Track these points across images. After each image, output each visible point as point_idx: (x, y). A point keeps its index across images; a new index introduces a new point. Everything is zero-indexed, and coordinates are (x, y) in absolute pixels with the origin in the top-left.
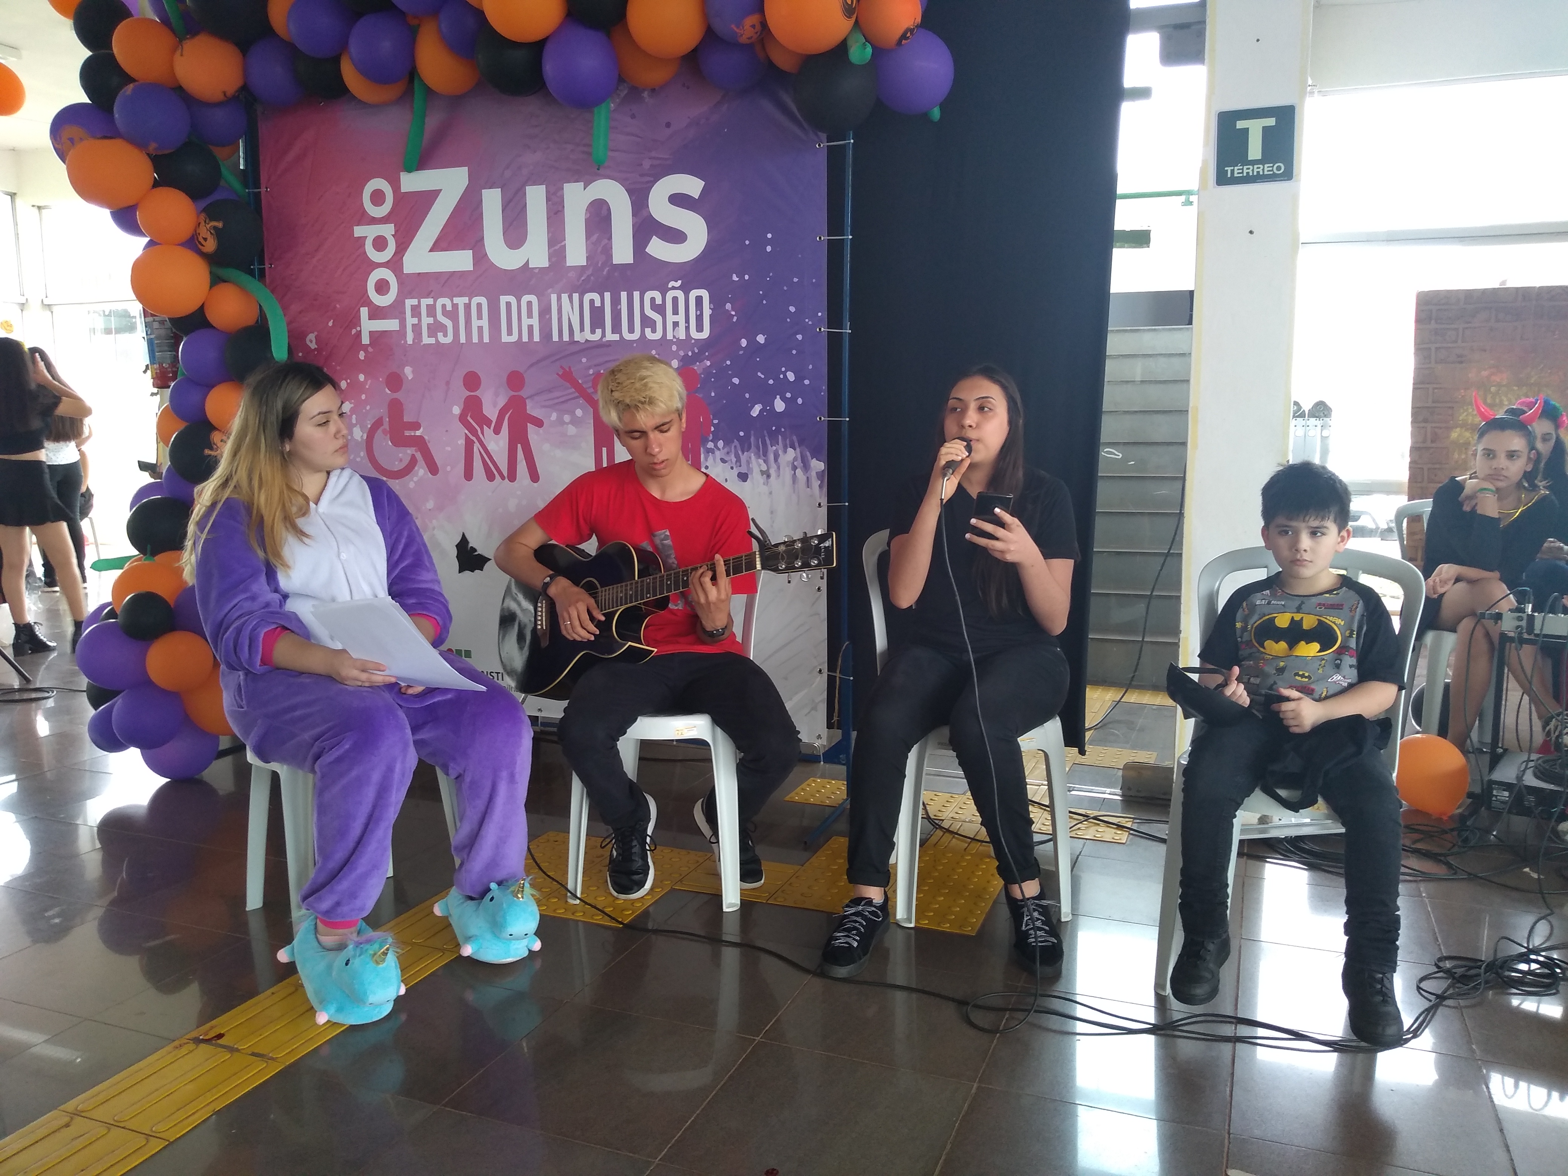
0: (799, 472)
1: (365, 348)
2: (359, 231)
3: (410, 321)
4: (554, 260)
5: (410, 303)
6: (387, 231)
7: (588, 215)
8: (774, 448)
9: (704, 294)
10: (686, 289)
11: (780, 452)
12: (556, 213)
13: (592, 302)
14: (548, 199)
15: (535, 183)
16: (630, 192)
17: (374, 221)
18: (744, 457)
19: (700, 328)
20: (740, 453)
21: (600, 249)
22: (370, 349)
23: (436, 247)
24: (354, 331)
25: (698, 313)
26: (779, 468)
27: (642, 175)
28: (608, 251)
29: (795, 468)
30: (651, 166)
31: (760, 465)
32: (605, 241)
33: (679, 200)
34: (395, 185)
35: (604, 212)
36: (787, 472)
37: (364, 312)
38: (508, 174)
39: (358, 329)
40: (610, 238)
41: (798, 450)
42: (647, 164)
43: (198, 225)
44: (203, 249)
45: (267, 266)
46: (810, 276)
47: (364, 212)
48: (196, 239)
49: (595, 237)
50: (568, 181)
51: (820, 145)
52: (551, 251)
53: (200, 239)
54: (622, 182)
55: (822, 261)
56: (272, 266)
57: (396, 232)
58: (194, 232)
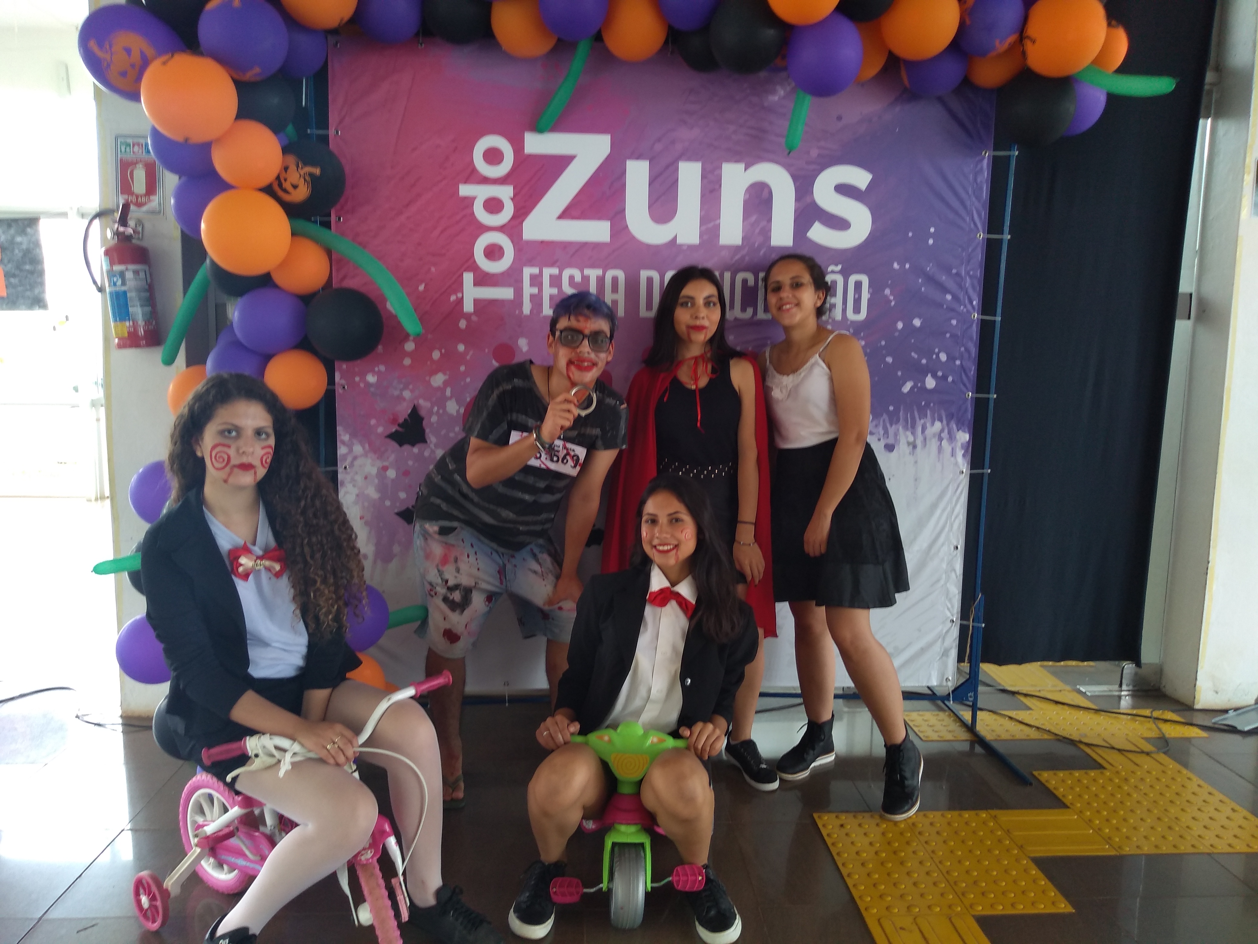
0: (945, 443)
1: (468, 316)
2: (465, 190)
3: (528, 290)
4: (705, 237)
5: (528, 272)
6: (505, 193)
7: (748, 196)
8: (922, 421)
9: (865, 280)
10: (846, 274)
11: (928, 425)
12: (712, 191)
13: (745, 281)
14: (703, 177)
15: (690, 159)
16: (795, 178)
17: (485, 181)
18: (891, 430)
19: (857, 310)
20: (888, 425)
21: (757, 231)
22: (474, 318)
23: (566, 214)
24: (453, 298)
25: (857, 296)
26: (925, 439)
27: (808, 164)
28: (766, 233)
29: (941, 439)
30: (819, 155)
31: (907, 437)
32: (763, 223)
33: (844, 190)
34: (518, 146)
35: (765, 194)
36: (933, 444)
37: (468, 278)
38: (658, 147)
39: (460, 295)
40: (770, 220)
41: (945, 422)
42: (814, 153)
43: (286, 169)
44: (286, 198)
45: (333, 218)
46: (968, 268)
47: (474, 170)
48: (280, 185)
49: (753, 218)
50: (728, 161)
51: (986, 153)
52: (704, 228)
53: (287, 185)
54: (787, 167)
55: (979, 256)
56: (340, 219)
57: (515, 195)
58: (278, 178)
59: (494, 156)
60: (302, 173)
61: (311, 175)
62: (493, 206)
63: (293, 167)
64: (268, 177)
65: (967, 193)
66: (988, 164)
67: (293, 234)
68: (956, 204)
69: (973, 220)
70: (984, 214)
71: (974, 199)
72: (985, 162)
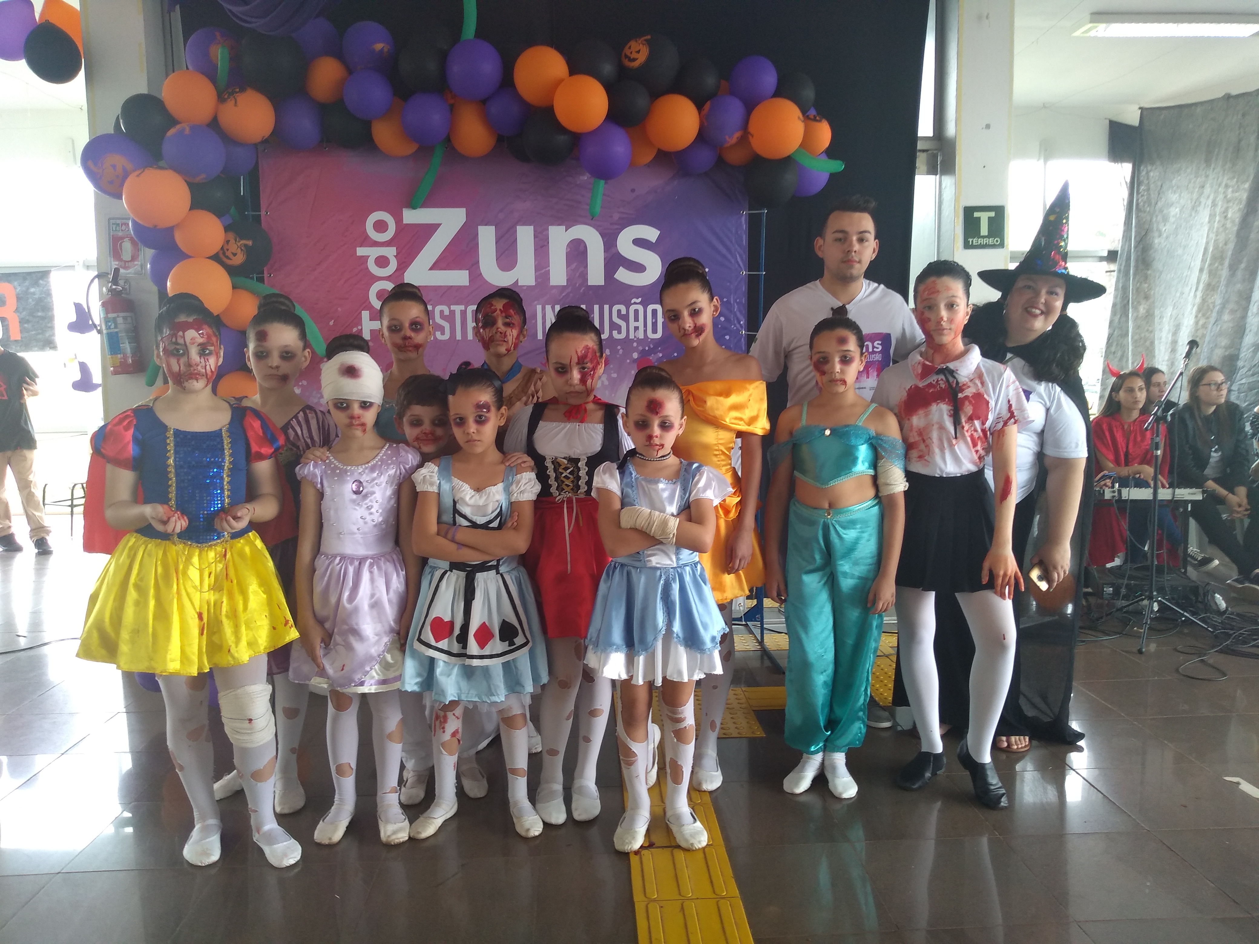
2: (361, 251)
4: (539, 280)
6: (390, 252)
7: (569, 250)
10: (645, 304)
12: (542, 247)
14: (535, 237)
15: (525, 224)
16: (603, 235)
17: (376, 244)
19: (655, 331)
21: (577, 275)
23: (436, 266)
25: (654, 321)
27: (611, 224)
28: (584, 276)
30: (619, 218)
32: (582, 269)
33: (640, 243)
34: (398, 219)
35: (582, 248)
37: (365, 314)
38: (501, 216)
40: (586, 267)
42: (616, 216)
43: (228, 242)
44: (229, 262)
45: (266, 275)
46: (736, 297)
47: (367, 237)
48: (224, 254)
49: (574, 266)
50: (552, 224)
51: (743, 212)
52: (537, 274)
53: (228, 254)
54: (596, 227)
55: (744, 288)
56: (270, 275)
57: (398, 253)
58: (222, 248)
59: (380, 226)
60: (239, 244)
61: (246, 245)
62: (382, 262)
63: (232, 241)
64: (216, 248)
65: (731, 242)
66: (745, 220)
67: (234, 287)
68: (724, 251)
69: (737, 262)
70: (745, 257)
71: (736, 246)
72: (743, 219)
